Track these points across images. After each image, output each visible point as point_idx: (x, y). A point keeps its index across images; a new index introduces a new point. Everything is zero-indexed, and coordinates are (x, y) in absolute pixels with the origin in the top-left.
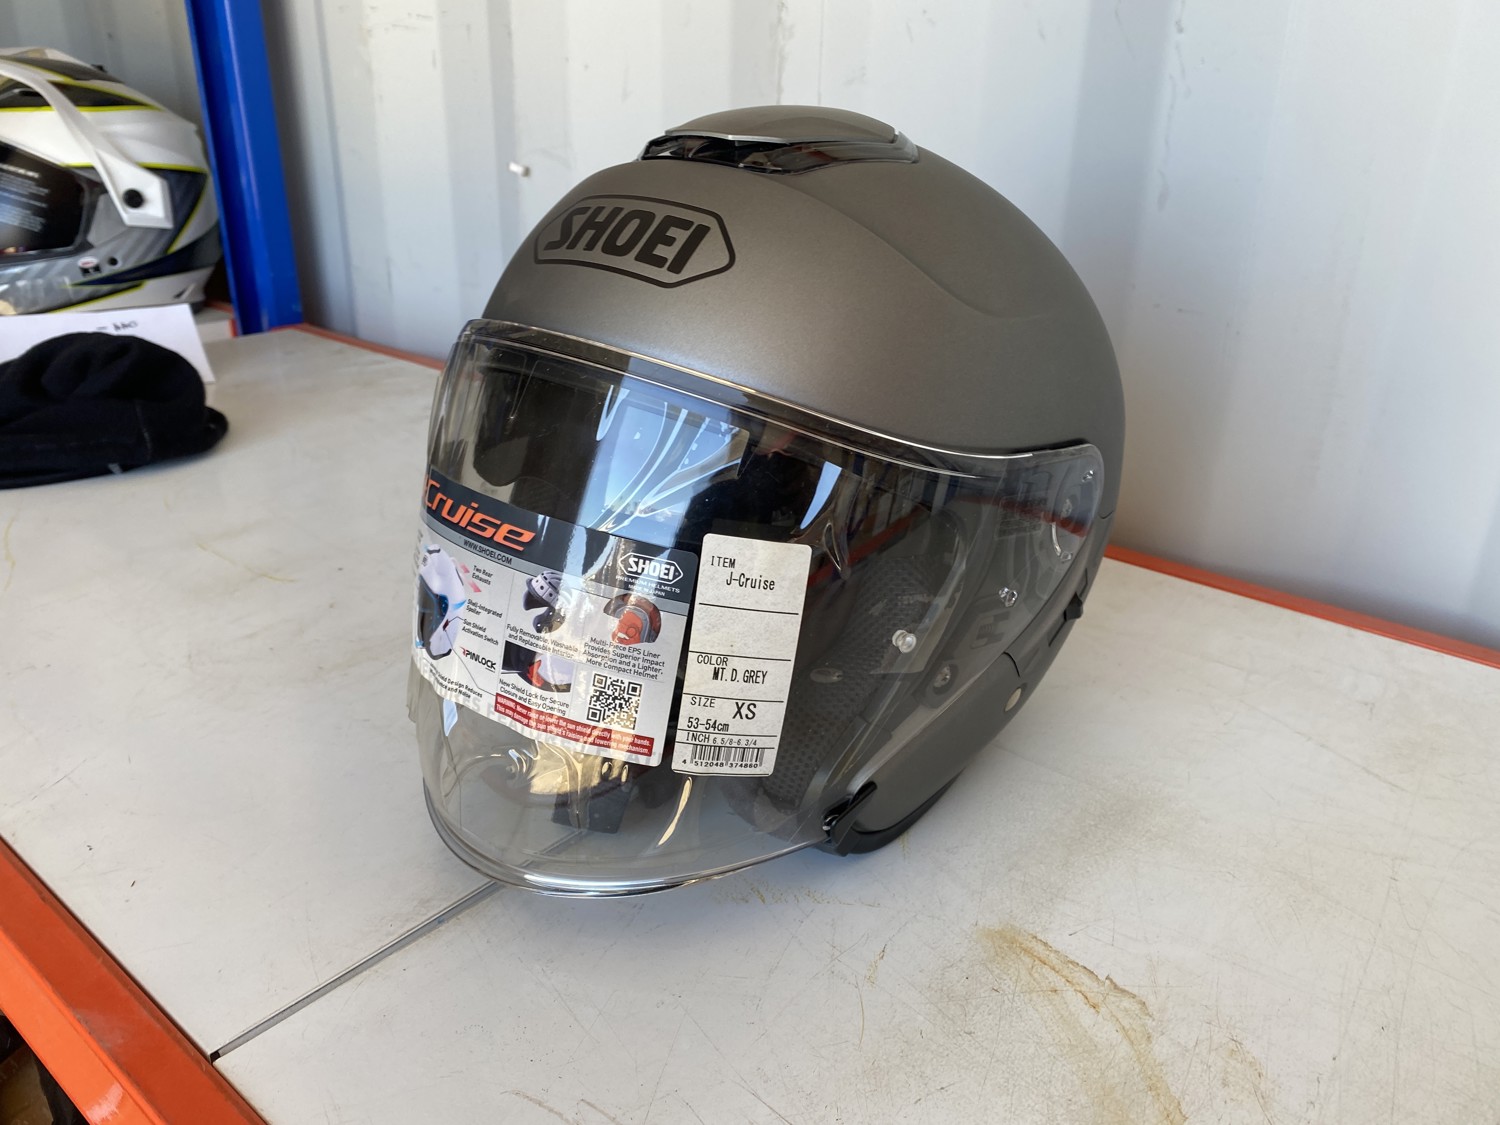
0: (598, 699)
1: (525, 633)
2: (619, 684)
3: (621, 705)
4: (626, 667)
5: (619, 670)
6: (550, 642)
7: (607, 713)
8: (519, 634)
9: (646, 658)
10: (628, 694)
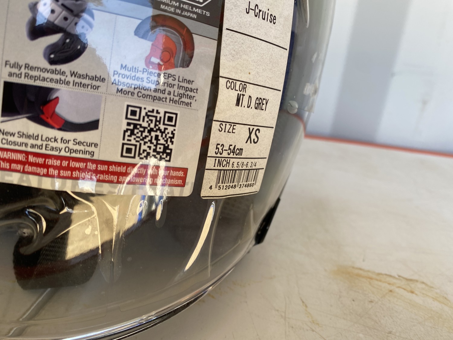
0: (132, 133)
1: (32, 68)
2: (155, 114)
3: (157, 136)
4: (162, 96)
5: (154, 99)
6: (68, 73)
7: (143, 147)
8: (23, 70)
9: (181, 84)
10: (164, 124)
